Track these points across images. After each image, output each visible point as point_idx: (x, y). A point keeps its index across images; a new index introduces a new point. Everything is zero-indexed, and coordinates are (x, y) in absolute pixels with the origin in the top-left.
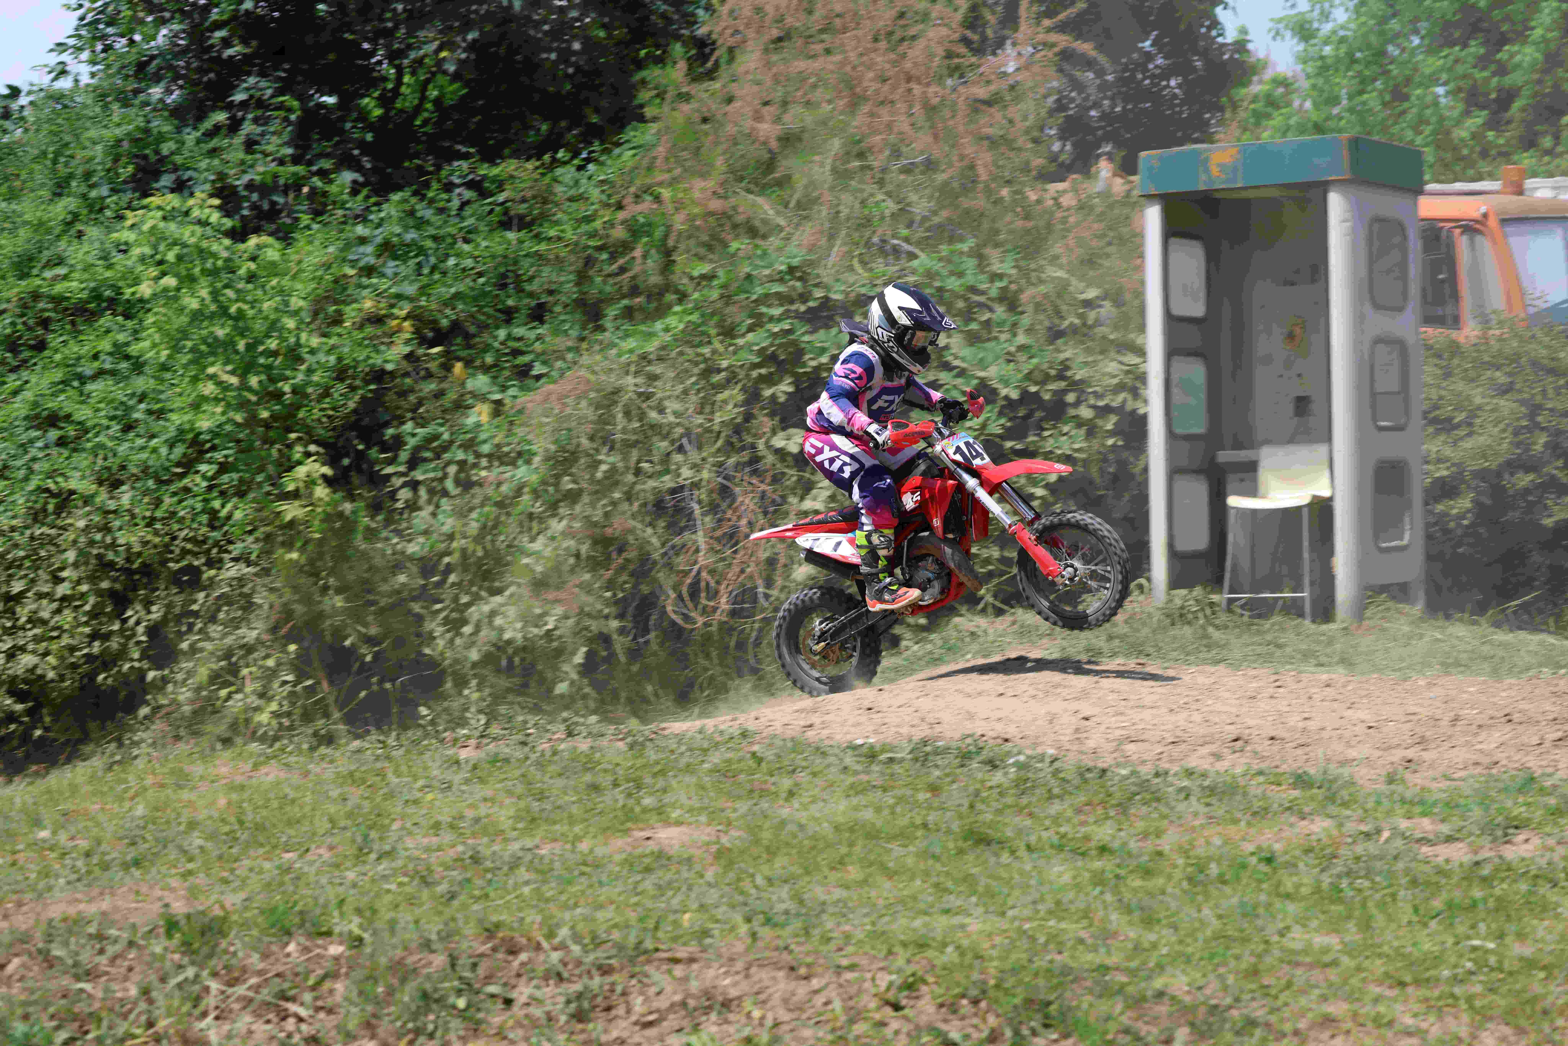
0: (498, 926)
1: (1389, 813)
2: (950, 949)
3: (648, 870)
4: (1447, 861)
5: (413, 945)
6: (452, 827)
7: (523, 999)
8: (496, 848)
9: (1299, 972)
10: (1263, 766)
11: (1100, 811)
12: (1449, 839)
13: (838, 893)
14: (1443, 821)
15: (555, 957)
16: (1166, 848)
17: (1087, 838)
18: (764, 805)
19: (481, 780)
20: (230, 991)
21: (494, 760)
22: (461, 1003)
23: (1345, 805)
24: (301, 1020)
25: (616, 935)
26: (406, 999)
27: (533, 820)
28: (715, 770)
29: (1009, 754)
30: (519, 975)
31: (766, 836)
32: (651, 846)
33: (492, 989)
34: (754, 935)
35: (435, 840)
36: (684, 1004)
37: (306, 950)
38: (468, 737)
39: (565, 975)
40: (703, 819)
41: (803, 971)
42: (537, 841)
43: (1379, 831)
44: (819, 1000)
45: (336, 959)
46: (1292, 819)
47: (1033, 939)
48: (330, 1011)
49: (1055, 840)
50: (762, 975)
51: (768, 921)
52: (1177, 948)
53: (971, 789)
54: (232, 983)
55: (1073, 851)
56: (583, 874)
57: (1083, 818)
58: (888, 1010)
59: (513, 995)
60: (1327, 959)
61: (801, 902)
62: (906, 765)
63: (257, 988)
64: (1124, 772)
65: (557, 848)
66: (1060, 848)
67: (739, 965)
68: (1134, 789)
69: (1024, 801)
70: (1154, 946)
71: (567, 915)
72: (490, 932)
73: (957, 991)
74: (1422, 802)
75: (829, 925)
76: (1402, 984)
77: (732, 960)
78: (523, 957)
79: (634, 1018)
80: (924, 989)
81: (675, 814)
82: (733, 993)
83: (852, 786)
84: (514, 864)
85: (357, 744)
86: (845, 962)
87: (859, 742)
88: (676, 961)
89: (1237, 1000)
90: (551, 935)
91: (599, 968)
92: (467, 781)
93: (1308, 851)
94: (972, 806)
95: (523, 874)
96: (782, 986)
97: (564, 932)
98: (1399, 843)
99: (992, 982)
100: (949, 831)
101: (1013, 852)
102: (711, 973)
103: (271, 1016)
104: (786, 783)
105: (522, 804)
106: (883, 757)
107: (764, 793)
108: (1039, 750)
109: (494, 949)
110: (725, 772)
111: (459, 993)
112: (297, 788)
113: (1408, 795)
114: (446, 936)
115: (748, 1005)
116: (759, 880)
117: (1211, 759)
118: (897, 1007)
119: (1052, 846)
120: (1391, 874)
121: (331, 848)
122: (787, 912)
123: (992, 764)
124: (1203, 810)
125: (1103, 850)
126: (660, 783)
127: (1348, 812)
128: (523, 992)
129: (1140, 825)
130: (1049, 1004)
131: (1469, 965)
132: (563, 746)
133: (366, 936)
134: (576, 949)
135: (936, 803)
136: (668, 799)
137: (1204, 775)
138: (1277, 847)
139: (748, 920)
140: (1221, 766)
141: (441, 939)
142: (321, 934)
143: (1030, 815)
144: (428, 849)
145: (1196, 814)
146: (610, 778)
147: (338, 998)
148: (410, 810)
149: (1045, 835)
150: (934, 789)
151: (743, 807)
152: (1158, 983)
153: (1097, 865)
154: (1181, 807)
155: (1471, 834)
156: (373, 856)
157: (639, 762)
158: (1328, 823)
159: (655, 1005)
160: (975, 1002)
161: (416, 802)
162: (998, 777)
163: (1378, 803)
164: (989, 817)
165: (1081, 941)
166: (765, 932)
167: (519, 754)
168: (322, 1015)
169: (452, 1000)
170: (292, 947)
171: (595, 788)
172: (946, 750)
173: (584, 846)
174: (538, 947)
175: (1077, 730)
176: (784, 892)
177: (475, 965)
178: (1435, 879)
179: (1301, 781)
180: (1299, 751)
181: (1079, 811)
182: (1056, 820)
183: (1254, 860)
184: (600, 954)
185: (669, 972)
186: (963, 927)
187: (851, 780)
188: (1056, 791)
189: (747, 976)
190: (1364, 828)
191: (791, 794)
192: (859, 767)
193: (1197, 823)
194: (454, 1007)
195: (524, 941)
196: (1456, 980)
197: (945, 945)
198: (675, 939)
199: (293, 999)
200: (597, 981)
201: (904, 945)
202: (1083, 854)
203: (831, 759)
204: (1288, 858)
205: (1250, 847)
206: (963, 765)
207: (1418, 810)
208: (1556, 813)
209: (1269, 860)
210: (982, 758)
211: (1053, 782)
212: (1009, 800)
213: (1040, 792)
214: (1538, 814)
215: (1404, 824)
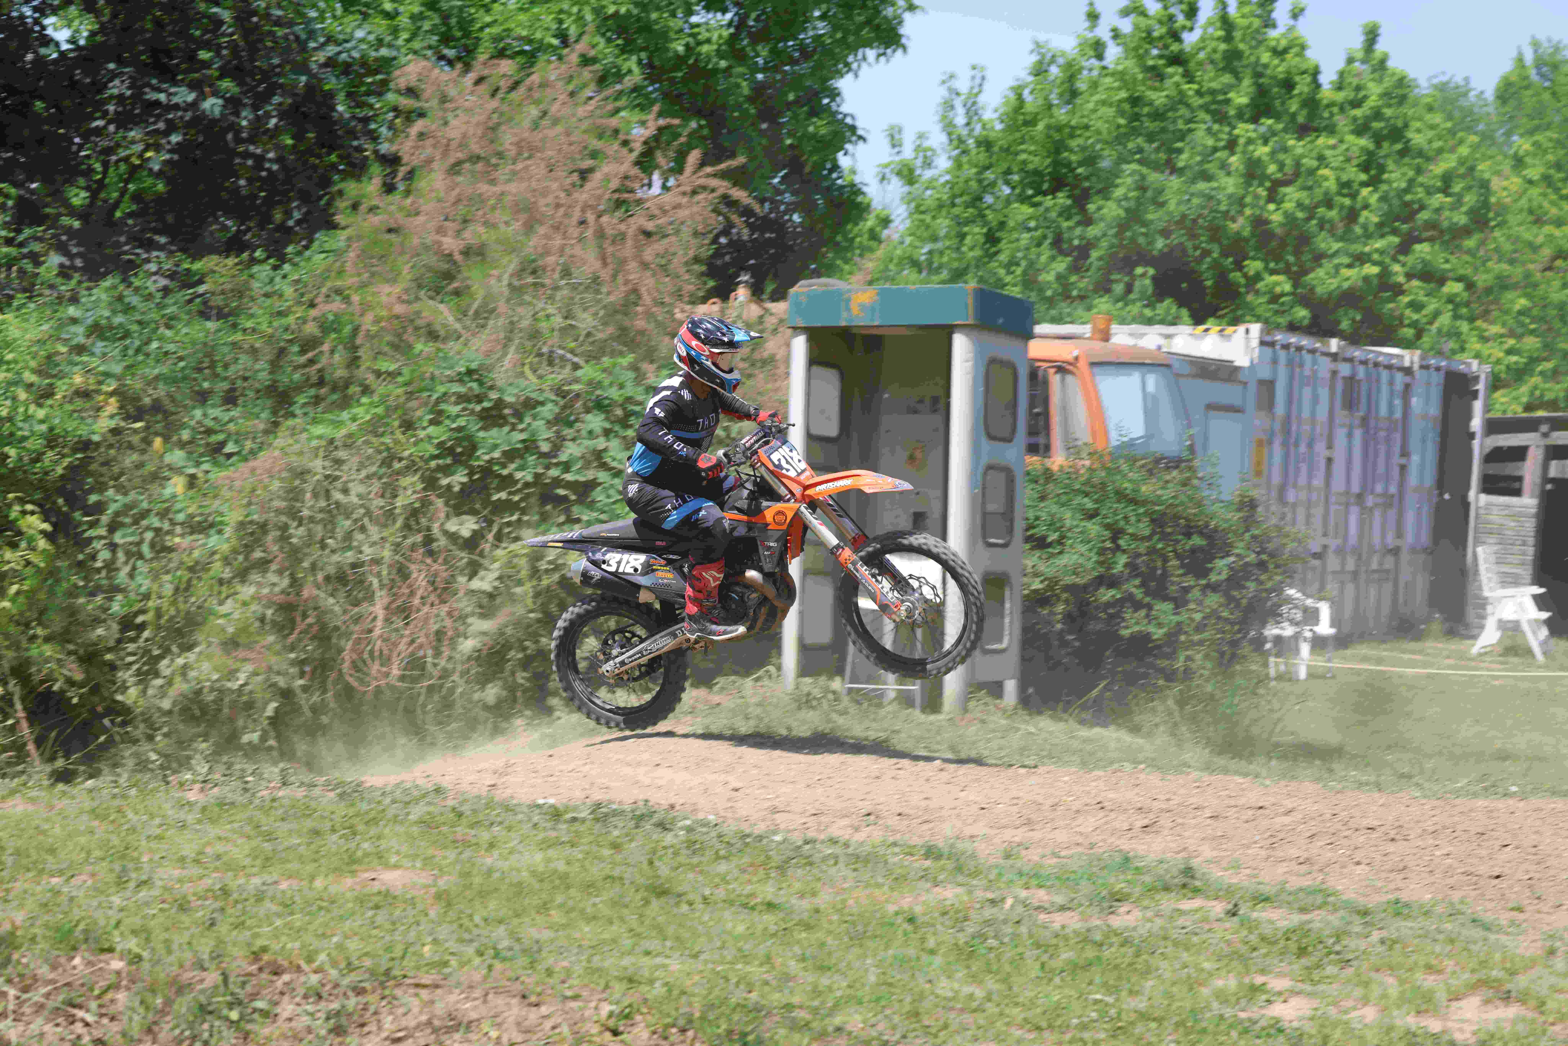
0: (264, 949)
1: (1010, 884)
2: (657, 984)
3: (377, 907)
4: (1063, 927)
5: (188, 964)
6: (197, 861)
7: (286, 1015)
8: (241, 881)
9: (952, 1015)
10: (896, 838)
11: (761, 872)
12: (1063, 908)
13: (547, 935)
14: (1056, 892)
15: (314, 979)
16: (822, 907)
17: (752, 895)
18: (467, 854)
19: (213, 821)
20: (25, 996)
21: (221, 803)
22: (234, 1015)
23: (973, 875)
24: (87, 1024)
25: (368, 963)
26: (184, 1010)
27: (267, 859)
28: (421, 822)
29: (676, 818)
30: (282, 993)
31: (477, 880)
32: (376, 887)
33: (260, 1004)
34: (490, 967)
35: (185, 873)
36: (429, 1023)
37: (90, 963)
38: (194, 782)
39: (325, 995)
40: (418, 865)
41: (533, 999)
42: (275, 877)
43: (1003, 900)
44: (548, 1024)
45: (118, 973)
46: (928, 886)
47: (727, 980)
48: (112, 1019)
49: (726, 895)
50: (498, 1002)
51: (496, 956)
52: (849, 991)
53: (648, 848)
54: (25, 990)
55: (745, 906)
56: (321, 908)
57: (748, 877)
58: (608, 1035)
59: (278, 1010)
60: (974, 1005)
61: (518, 940)
62: (588, 824)
63: (47, 995)
64: (778, 838)
65: (295, 884)
66: (731, 903)
67: (477, 993)
68: (788, 853)
69: (695, 860)
70: (830, 989)
71: (325, 943)
72: (256, 956)
73: (669, 1020)
74: (1036, 875)
75: (551, 961)
76: (1039, 1028)
77: (471, 987)
78: (286, 977)
79: (384, 1034)
80: (638, 1018)
81: (393, 860)
82: (474, 1015)
83: (544, 841)
84: (260, 898)
85: (90, 783)
86: (569, 993)
87: (541, 801)
88: (425, 986)
89: (904, 1037)
90: (310, 960)
91: (354, 989)
92: (199, 821)
93: (944, 914)
94: (651, 863)
95: (269, 906)
96: (515, 1011)
97: (322, 957)
98: (1020, 909)
99: (697, 1015)
100: (633, 884)
101: (690, 904)
102: (453, 998)
103: (60, 1020)
104: (485, 836)
105: (254, 843)
106: (568, 816)
107: (466, 844)
108: (701, 816)
109: (260, 969)
110: (428, 824)
111: (231, 1006)
112: (47, 820)
113: (1026, 869)
114: (217, 957)
115: (485, 1027)
116: (477, 919)
117: (850, 831)
118: (615, 1033)
119: (724, 901)
120: (1015, 936)
121: (93, 875)
122: (510, 949)
123: (664, 827)
124: (851, 874)
125: (770, 906)
126: (373, 831)
127: (975, 882)
128: (287, 1008)
129: (797, 886)
130: (746, 1035)
131: (1094, 1015)
132: (281, 794)
133: (145, 954)
134: (333, 973)
135: (618, 858)
136: (384, 844)
137: (847, 845)
138: (918, 909)
139: (480, 954)
140: (860, 837)
141: (212, 959)
142: (103, 951)
143: (702, 872)
144: (180, 881)
145: (845, 878)
146: (328, 824)
147: (120, 1006)
148: (153, 845)
149: (716, 890)
150: (616, 846)
151: (451, 855)
152: (838, 1020)
153: (766, 918)
154: (833, 871)
155: (1081, 905)
156: (132, 885)
157: (351, 811)
158: (959, 890)
159: (404, 1023)
160: (683, 1031)
161: (159, 838)
162: (669, 839)
163: (1000, 874)
164: (667, 873)
165: (766, 983)
166: (498, 965)
167: (240, 799)
168: (105, 1021)
169: (225, 1012)
170: (77, 961)
171: (316, 832)
172: (621, 813)
173: (319, 883)
174: (299, 969)
175: (729, 800)
176: (501, 930)
177: (244, 983)
178: (1054, 941)
179: (931, 852)
180: (926, 827)
181: (743, 871)
182: (725, 879)
183: (898, 919)
184: (354, 977)
185: (416, 995)
186: (664, 966)
187: (541, 836)
188: (722, 852)
189: (485, 1002)
190: (989, 896)
191: (492, 846)
192: (549, 825)
193: (847, 885)
194: (227, 1019)
195: (286, 964)
196: (1084, 1027)
197: (651, 982)
198: (418, 968)
199: (80, 1007)
200: (352, 1002)
201: (620, 979)
202: (753, 908)
203: (520, 817)
204: (926, 918)
205: (891, 908)
206: (637, 827)
207: (1034, 882)
208: (1152, 890)
209: (911, 920)
210: (654, 820)
211: (718, 846)
212: (682, 859)
213: (709, 854)
214: (1137, 890)
215: (1023, 894)
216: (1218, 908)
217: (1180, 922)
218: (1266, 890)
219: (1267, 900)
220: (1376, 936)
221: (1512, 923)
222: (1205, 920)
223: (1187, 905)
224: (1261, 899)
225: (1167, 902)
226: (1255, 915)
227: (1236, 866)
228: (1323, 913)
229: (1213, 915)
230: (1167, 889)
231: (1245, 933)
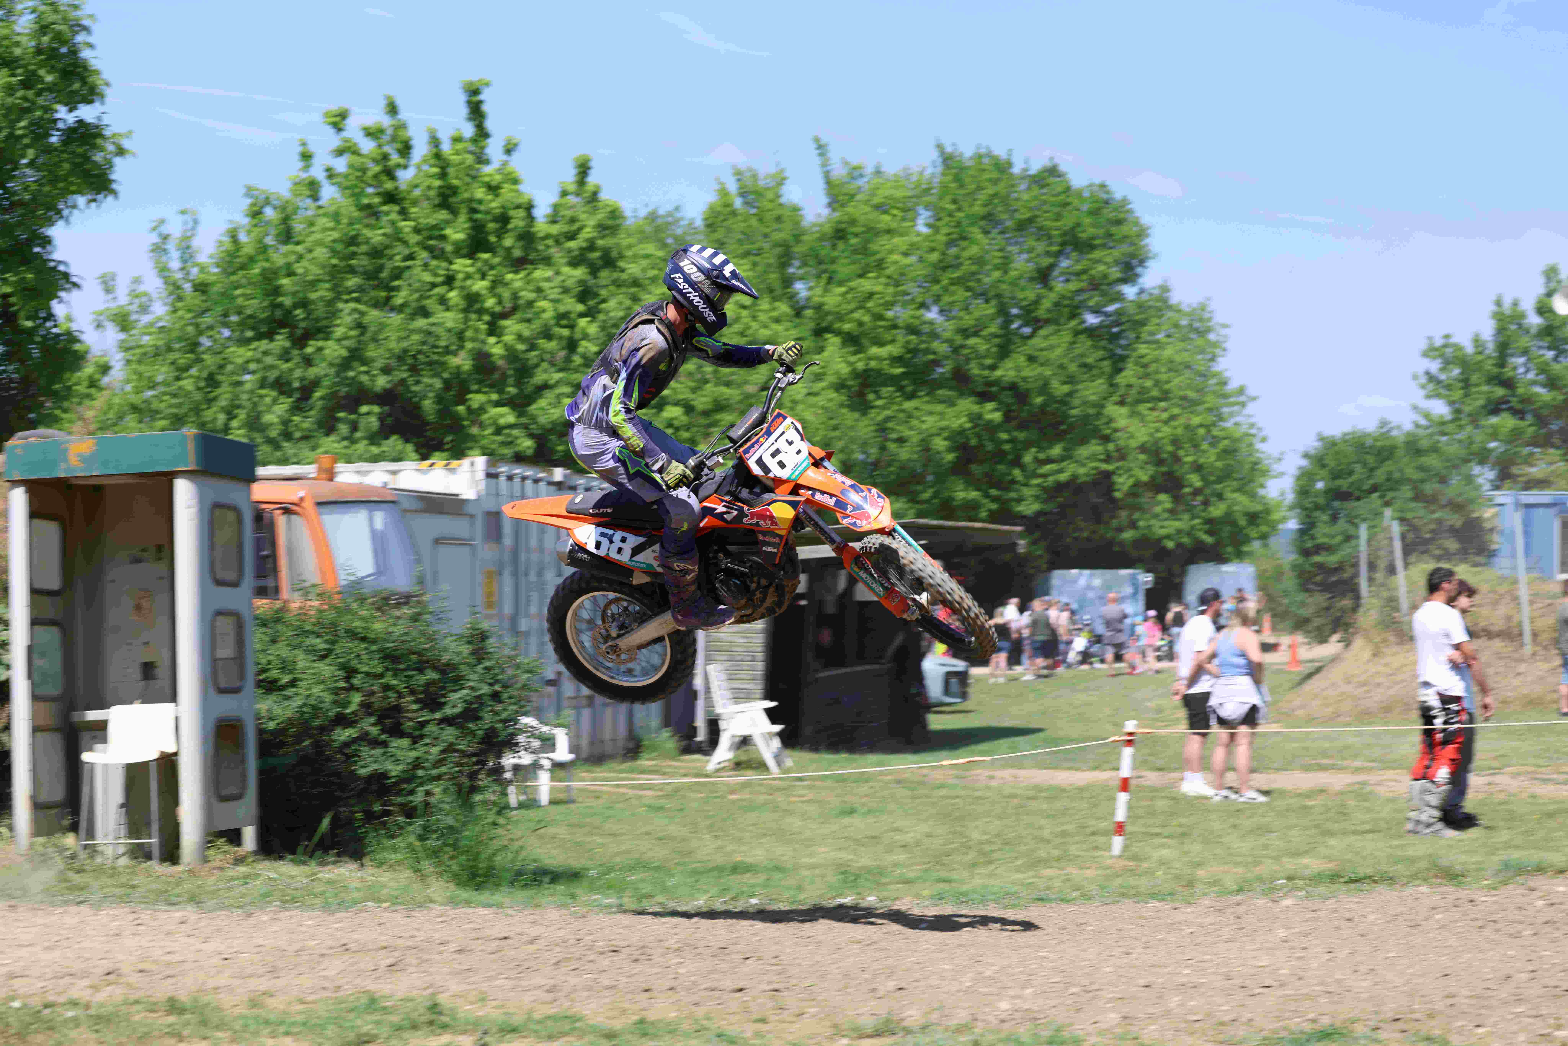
10: (138, 996)
23: (218, 1027)
64: (16, 1004)
68: (28, 1019)
113: (272, 1017)
117: (90, 991)
124: (93, 1036)
137: (87, 1006)
140: (101, 997)
154: (73, 1034)
163: (245, 1025)
179: (175, 1008)
180: (168, 982)
207: (282, 1029)
208: (399, 1028)
214: (385, 1031)
216: (466, 1042)
218: (513, 1020)
219: (514, 1030)
221: (758, 1035)
223: (434, 1042)
227: (483, 999)
230: (415, 1027)
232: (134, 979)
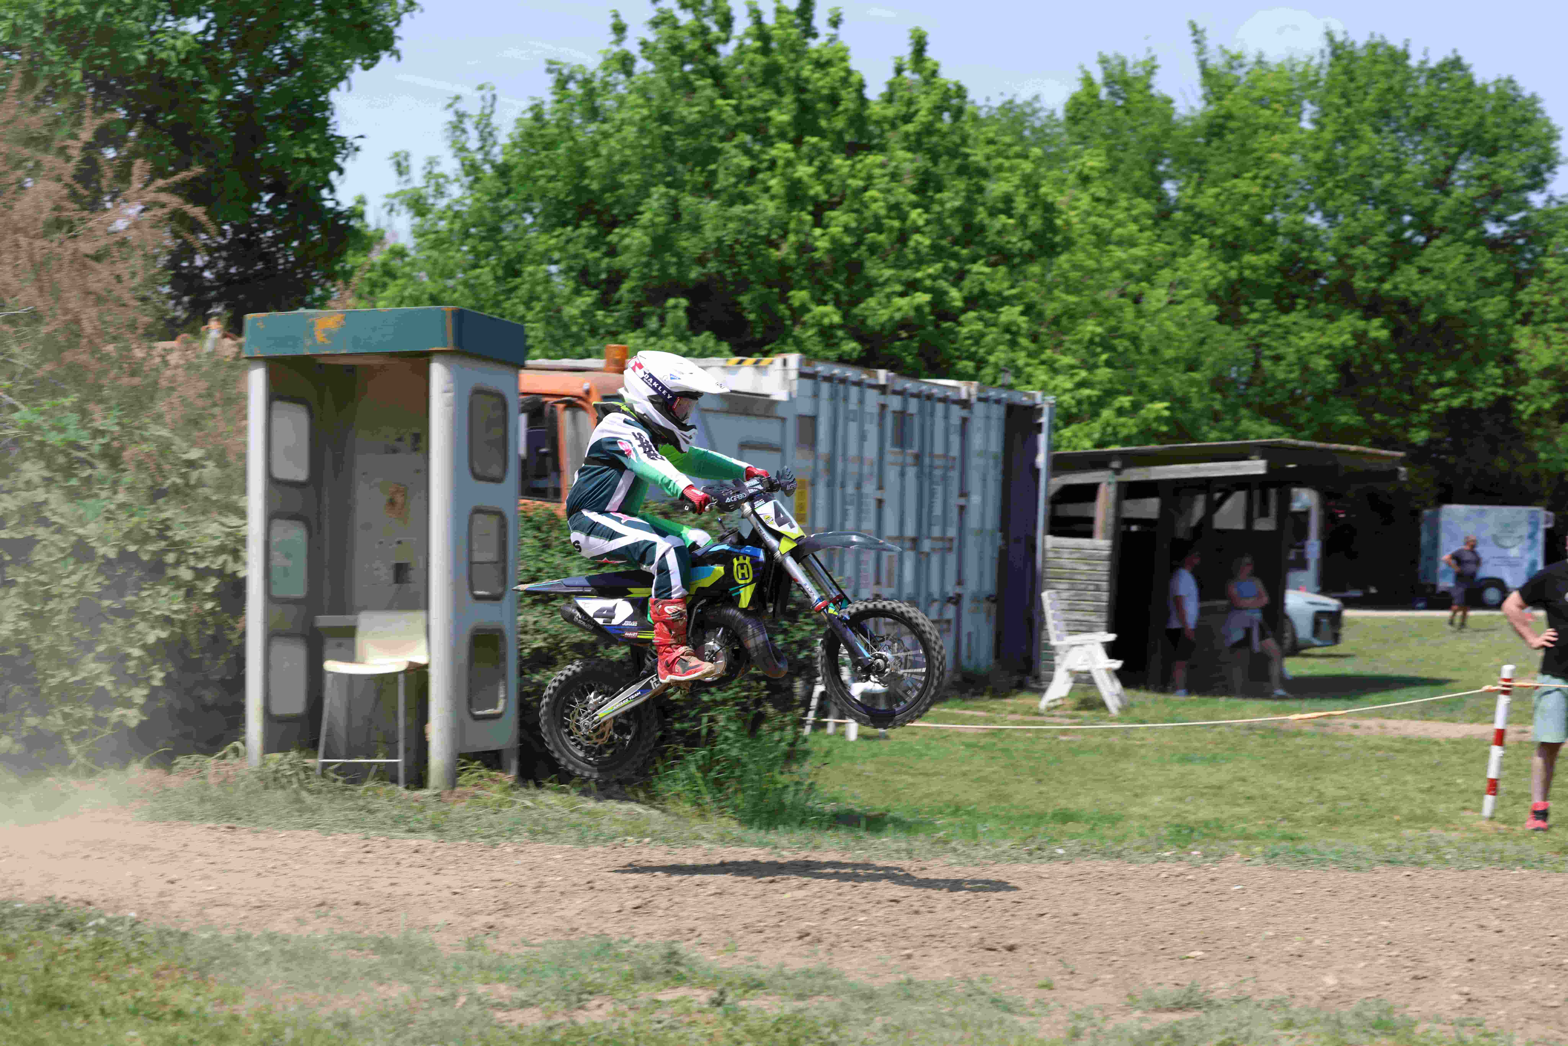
1: (467, 978)
4: (521, 1026)
10: (346, 931)
11: (178, 975)
12: (524, 1005)
14: (519, 986)
16: (243, 1014)
17: (163, 1003)
23: (424, 970)
29: (89, 917)
43: (455, 996)
46: (371, 984)
49: (131, 1004)
53: (48, 952)
55: (147, 1016)
57: (160, 982)
64: (205, 936)
66: (135, 1013)
68: (213, 953)
69: (101, 965)
74: (500, 968)
93: (384, 1016)
94: (47, 970)
98: (474, 1008)
100: (22, 995)
101: (87, 1016)
108: (121, 913)
113: (487, 960)
117: (294, 924)
119: (127, 1010)
120: (465, 1039)
123: (71, 927)
124: (282, 974)
125: (179, 1014)
127: (426, 978)
129: (218, 990)
135: (10, 966)
137: (286, 940)
138: (353, 1012)
140: (304, 931)
143: (107, 979)
145: (274, 979)
149: (120, 999)
150: (10, 952)
153: (172, 1029)
154: (261, 971)
155: (546, 999)
158: (405, 988)
162: (76, 941)
163: (457, 968)
164: (63, 981)
172: (24, 913)
175: (161, 894)
179: (383, 946)
180: (383, 917)
181: (157, 975)
182: (134, 985)
183: (329, 1025)
188: (135, 955)
190: (441, 993)
193: (275, 987)
202: (157, 1019)
204: (363, 1023)
205: (326, 1012)
206: (41, 928)
207: (496, 975)
208: (630, 979)
209: (345, 1025)
210: (61, 920)
211: (132, 946)
212: (86, 963)
213: (118, 956)
214: (612, 980)
215: (481, 990)
216: (702, 997)
217: (658, 1015)
218: (760, 974)
219: (759, 985)
220: (878, 1022)
221: (1039, 1002)
222: (687, 1012)
223: (667, 996)
224: (754, 985)
225: (645, 993)
226: (743, 1004)
227: (731, 948)
228: (821, 998)
229: (695, 1006)
230: (647, 977)
231: (729, 1025)
232: (349, 913)
